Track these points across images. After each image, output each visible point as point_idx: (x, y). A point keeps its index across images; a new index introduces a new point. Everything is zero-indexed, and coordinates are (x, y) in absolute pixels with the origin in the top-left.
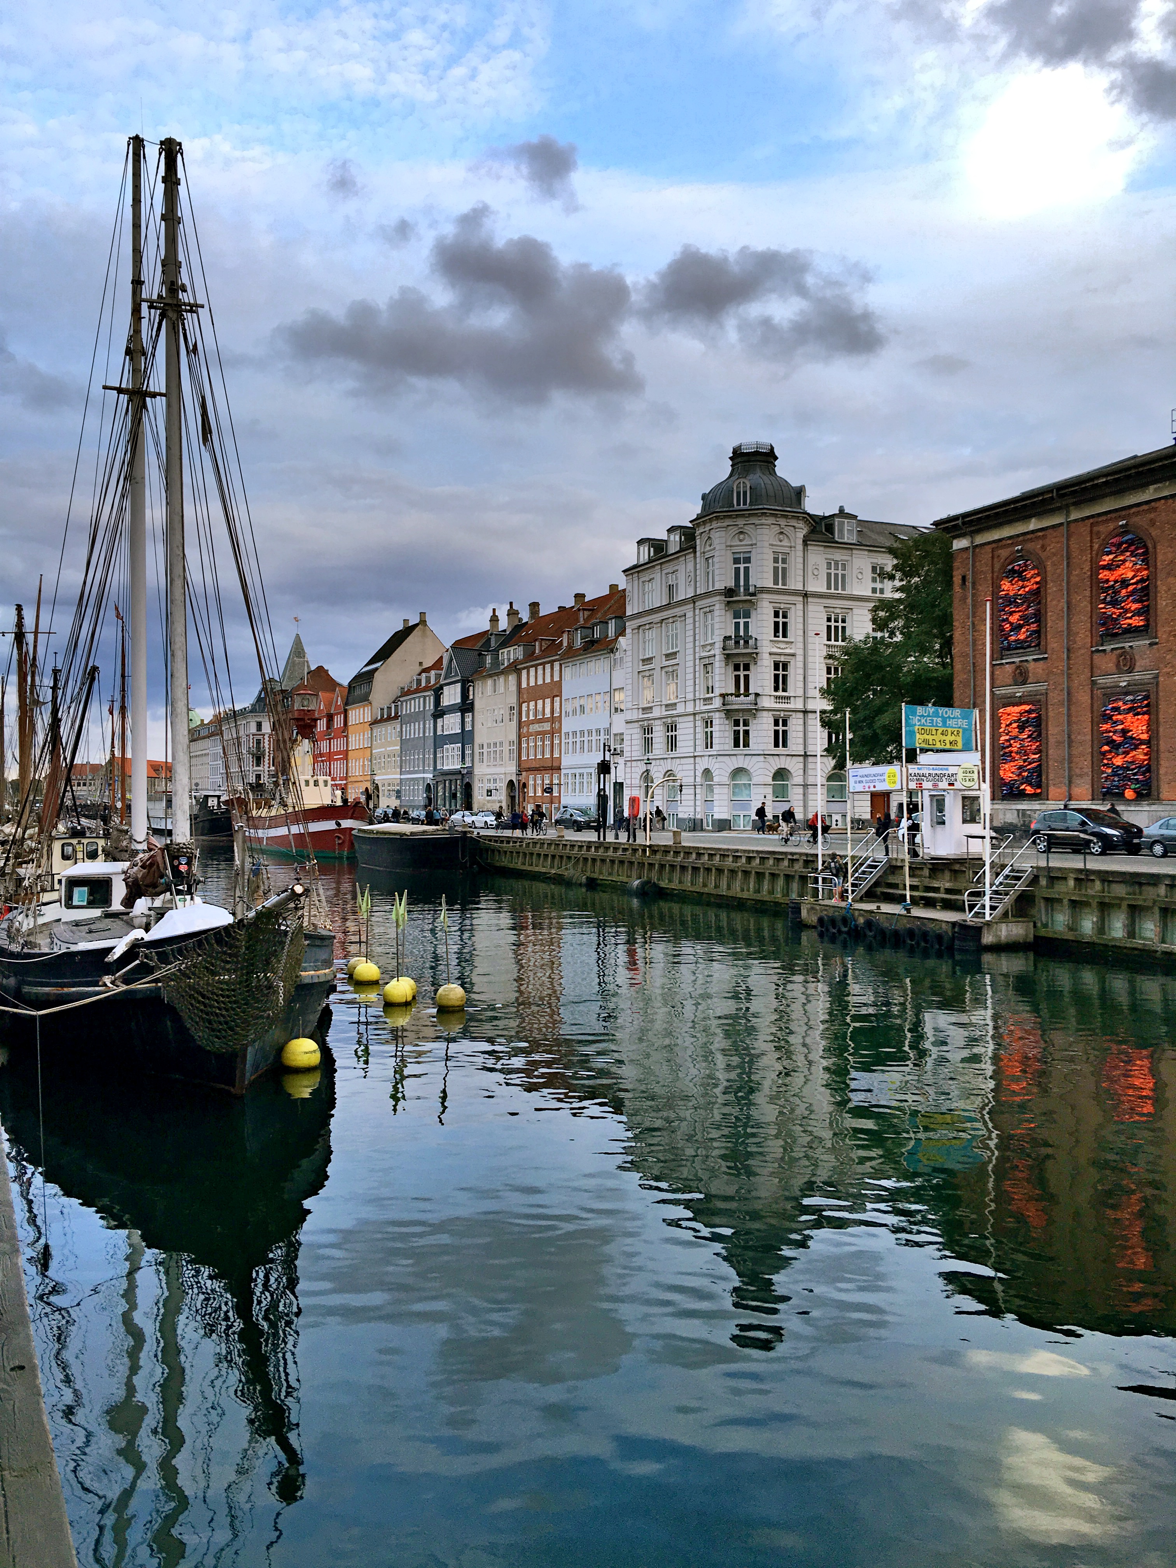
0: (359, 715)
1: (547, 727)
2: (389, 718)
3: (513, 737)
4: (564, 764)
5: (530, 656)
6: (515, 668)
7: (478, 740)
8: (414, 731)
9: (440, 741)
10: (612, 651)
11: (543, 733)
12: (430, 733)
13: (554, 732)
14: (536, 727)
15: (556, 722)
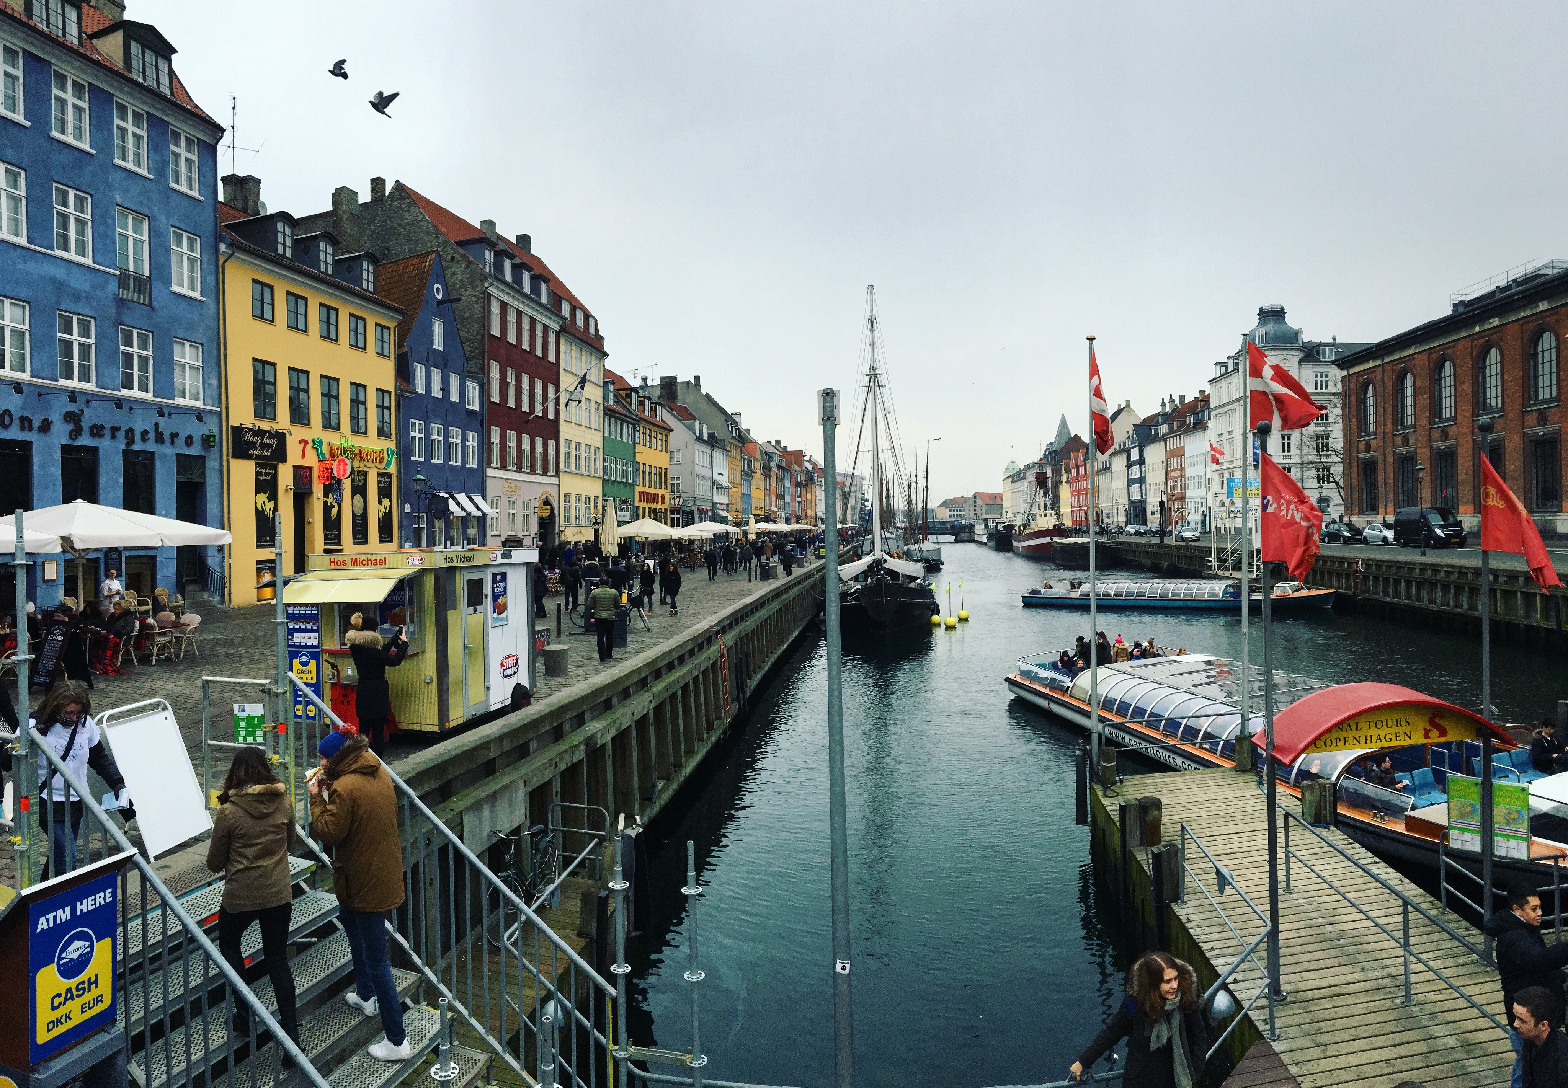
1: (1178, 473)
3: (1164, 479)
4: (1187, 497)
5: (1171, 430)
6: (1163, 439)
7: (1148, 482)
8: (1118, 476)
9: (1130, 482)
10: (1205, 429)
11: (1177, 478)
12: (1126, 478)
13: (1182, 477)
14: (1174, 474)
15: (1182, 471)
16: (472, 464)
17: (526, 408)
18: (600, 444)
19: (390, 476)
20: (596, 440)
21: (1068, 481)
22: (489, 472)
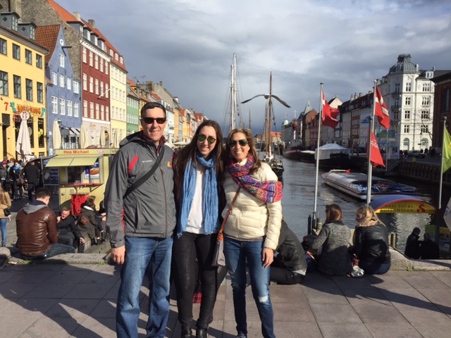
3: (350, 129)
4: (360, 136)
5: (355, 108)
6: (351, 111)
7: (343, 130)
9: (335, 130)
11: (356, 128)
15: (358, 125)
16: (77, 116)
17: (97, 93)
18: (125, 109)
19: (42, 119)
20: (124, 107)
21: (310, 128)
22: (83, 119)
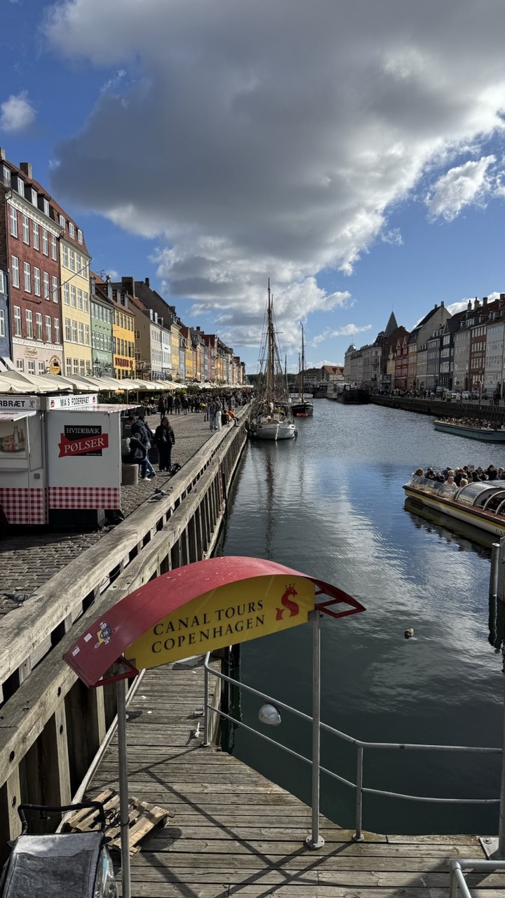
0: (413, 349)
1: (480, 354)
2: (424, 350)
3: (468, 359)
4: (486, 370)
5: (477, 323)
6: (470, 329)
7: (455, 360)
8: (432, 356)
9: (441, 360)
11: (479, 357)
12: (438, 357)
13: (483, 356)
14: (476, 355)
15: (483, 352)
16: (2, 334)
17: (37, 293)
18: (89, 323)
20: (87, 321)
21: (394, 358)
22: (15, 340)
